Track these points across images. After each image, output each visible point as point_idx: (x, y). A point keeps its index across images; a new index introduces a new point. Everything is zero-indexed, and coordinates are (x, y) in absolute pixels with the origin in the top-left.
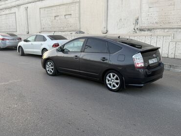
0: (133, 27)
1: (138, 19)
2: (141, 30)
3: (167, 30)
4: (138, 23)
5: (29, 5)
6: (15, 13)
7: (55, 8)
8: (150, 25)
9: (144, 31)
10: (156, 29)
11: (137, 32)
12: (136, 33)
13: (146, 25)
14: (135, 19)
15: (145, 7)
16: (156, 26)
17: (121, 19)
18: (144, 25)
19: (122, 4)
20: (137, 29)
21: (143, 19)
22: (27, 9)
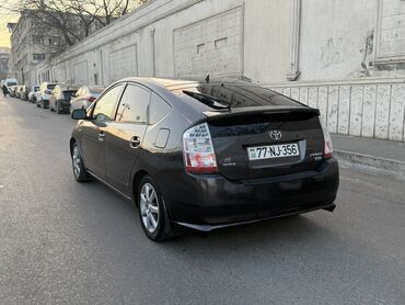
0: (359, 58)
1: (372, 37)
2: (381, 67)
4: (371, 49)
5: (157, 26)
6: (136, 45)
7: (199, 27)
9: (389, 69)
11: (371, 72)
12: (368, 75)
13: (392, 53)
14: (365, 35)
17: (331, 40)
18: (387, 53)
20: (371, 64)
21: (384, 35)
22: (153, 32)
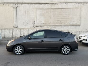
0: (33, 25)
1: (35, 22)
2: (37, 26)
3: (49, 27)
8: (41, 24)
10: (44, 26)
12: (34, 28)
14: (33, 21)
15: (38, 17)
16: (44, 25)
17: (25, 21)
18: (38, 24)
19: (26, 14)
20: (35, 26)
21: (37, 22)
